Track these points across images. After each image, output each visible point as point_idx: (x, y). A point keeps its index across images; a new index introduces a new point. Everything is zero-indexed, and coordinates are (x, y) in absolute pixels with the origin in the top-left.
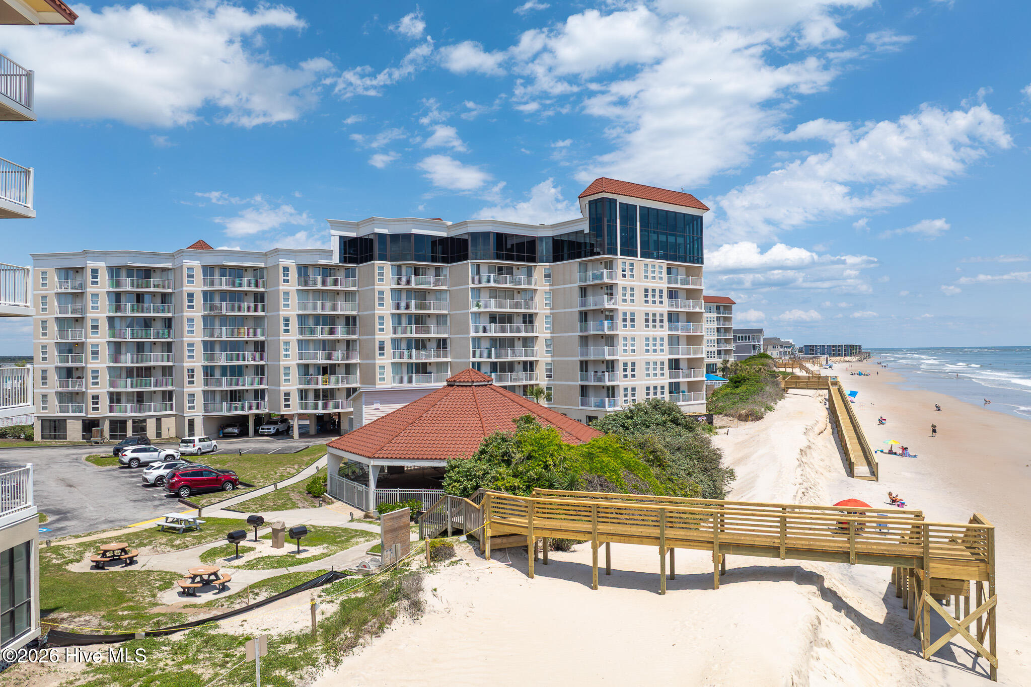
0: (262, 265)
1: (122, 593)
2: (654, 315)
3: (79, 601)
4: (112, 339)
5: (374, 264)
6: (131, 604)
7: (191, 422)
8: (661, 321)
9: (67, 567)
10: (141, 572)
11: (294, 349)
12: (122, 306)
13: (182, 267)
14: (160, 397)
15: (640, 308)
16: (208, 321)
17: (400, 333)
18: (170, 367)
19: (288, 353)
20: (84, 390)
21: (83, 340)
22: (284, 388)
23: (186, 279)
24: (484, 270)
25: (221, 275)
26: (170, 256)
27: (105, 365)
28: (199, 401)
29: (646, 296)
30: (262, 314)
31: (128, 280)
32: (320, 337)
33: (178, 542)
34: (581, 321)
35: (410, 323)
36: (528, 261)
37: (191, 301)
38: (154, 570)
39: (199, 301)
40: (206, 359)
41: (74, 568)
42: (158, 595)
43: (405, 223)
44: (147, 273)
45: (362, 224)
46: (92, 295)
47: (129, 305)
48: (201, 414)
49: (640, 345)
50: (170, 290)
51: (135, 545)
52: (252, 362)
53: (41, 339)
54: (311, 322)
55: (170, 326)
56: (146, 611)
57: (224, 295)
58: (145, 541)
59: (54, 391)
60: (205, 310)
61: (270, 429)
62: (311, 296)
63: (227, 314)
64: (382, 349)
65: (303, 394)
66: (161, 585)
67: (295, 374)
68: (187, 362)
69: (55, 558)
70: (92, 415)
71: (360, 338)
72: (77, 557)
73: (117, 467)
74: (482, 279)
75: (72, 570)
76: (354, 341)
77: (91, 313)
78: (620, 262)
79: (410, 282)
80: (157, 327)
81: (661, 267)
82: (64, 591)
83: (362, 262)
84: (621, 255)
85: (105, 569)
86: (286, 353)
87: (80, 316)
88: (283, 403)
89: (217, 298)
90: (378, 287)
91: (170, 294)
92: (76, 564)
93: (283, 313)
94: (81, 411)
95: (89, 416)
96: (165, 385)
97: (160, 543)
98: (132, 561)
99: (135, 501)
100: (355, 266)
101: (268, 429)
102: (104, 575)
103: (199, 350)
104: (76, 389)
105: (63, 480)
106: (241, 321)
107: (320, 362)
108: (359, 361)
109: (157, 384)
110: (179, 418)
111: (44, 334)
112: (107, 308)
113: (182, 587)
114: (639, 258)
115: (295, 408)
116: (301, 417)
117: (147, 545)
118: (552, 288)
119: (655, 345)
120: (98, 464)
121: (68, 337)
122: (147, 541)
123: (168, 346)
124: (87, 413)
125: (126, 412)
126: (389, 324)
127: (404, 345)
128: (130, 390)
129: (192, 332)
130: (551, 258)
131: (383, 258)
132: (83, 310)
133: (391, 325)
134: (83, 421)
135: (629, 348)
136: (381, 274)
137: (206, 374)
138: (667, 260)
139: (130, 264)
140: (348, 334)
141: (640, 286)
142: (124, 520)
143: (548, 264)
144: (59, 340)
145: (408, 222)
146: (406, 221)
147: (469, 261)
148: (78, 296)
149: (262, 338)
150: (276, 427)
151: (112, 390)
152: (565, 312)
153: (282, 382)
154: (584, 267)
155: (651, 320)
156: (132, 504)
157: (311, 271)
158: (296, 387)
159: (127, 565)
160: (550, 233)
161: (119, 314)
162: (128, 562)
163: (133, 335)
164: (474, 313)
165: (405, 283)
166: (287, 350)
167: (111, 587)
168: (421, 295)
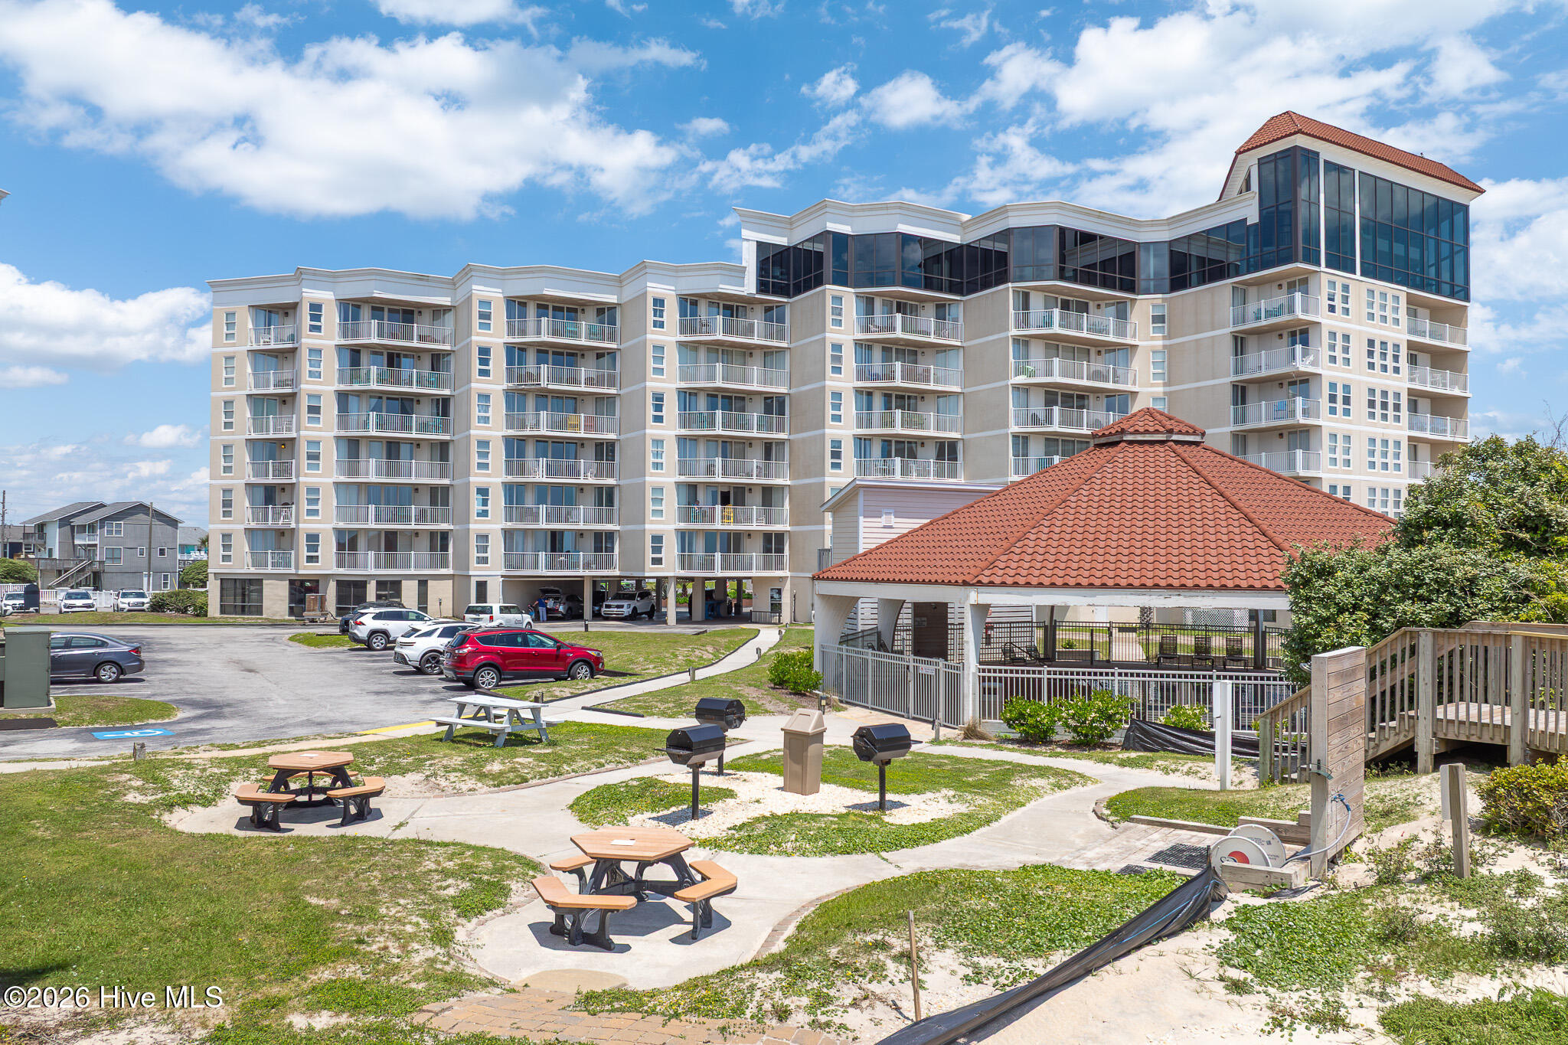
0: (612, 299)
1: (320, 919)
2: (1385, 394)
3: (145, 941)
4: (343, 433)
5: (825, 290)
6: (352, 971)
7: (482, 587)
8: (1397, 407)
9: (166, 817)
10: (393, 842)
11: (671, 454)
12: (363, 372)
13: (469, 299)
14: (426, 542)
15: (1359, 377)
16: (515, 399)
17: (869, 425)
18: (446, 489)
19: (659, 460)
20: (293, 525)
21: (294, 435)
22: (652, 527)
23: (476, 321)
24: (1037, 301)
25: (539, 316)
26: (448, 283)
27: (331, 480)
28: (496, 548)
29: (1371, 354)
30: (613, 391)
31: (374, 323)
32: (719, 431)
33: (496, 767)
34: (1235, 403)
35: (888, 407)
36: (1122, 289)
37: (484, 362)
38: (435, 840)
39: (498, 362)
40: (509, 472)
41: (188, 821)
42: (460, 935)
43: (885, 212)
44: (407, 313)
45: (799, 220)
46: (310, 350)
47: (374, 369)
48: (499, 573)
49: (1359, 451)
50: (447, 347)
51: (374, 768)
52: (591, 480)
53: (222, 434)
54: (702, 403)
55: (445, 413)
56: (419, 1019)
57: (543, 352)
58: (404, 762)
59: (242, 527)
60: (510, 379)
61: (622, 607)
62: (702, 354)
63: (550, 387)
64: (836, 455)
65: (686, 539)
66: (464, 894)
67: (672, 502)
68: (476, 475)
69: (137, 789)
70: (307, 570)
71: (791, 437)
72: (206, 791)
73: (346, 648)
74: (1032, 318)
75: (180, 828)
76: (781, 443)
77: (307, 383)
78: (1324, 279)
79: (891, 328)
80: (423, 414)
81: (1396, 298)
82: (111, 894)
83: (798, 291)
84: (1327, 267)
85: (278, 830)
86: (656, 461)
87: (290, 391)
88: (649, 555)
89: (531, 356)
90: (832, 335)
91: (448, 353)
92: (198, 809)
93: (653, 384)
94: (288, 565)
95: (300, 572)
96: (434, 520)
97: (445, 767)
98: (364, 811)
99: (378, 693)
100: (785, 300)
101: (618, 607)
102: (270, 844)
103: (498, 455)
104: (281, 523)
105: (238, 662)
106: (572, 401)
107: (719, 478)
108: (789, 483)
109: (422, 517)
110: (460, 580)
111: (228, 425)
112: (336, 375)
113: (553, 906)
114: (1358, 276)
115: (671, 567)
116: (682, 581)
117: (407, 771)
118: (1167, 342)
119: (1385, 454)
120: (309, 644)
121: (268, 431)
122: (410, 760)
123: (442, 450)
124: (297, 568)
125: (366, 567)
126: (850, 407)
127: (876, 449)
128: (372, 525)
129: (486, 420)
130: (1167, 283)
131: (841, 280)
132: (294, 382)
133: (854, 411)
134: (292, 582)
135: (1340, 456)
136: (837, 312)
137: (509, 499)
138: (1408, 286)
139: (377, 294)
140: (770, 429)
141: (1360, 332)
142: (352, 723)
143: (1160, 296)
144: (254, 436)
145: (889, 211)
146: (887, 208)
147: (1010, 285)
148: (286, 356)
149: (612, 436)
150: (633, 603)
151: (341, 525)
152: (1198, 389)
153: (649, 516)
154: (1241, 294)
155: (1379, 404)
156: (373, 697)
157: (703, 308)
158: (673, 527)
159: (348, 820)
160: (1165, 236)
161: (356, 387)
162: (353, 810)
163: (380, 425)
164: (1017, 388)
165: (881, 330)
166: (657, 455)
167: (284, 890)
168: (910, 352)
